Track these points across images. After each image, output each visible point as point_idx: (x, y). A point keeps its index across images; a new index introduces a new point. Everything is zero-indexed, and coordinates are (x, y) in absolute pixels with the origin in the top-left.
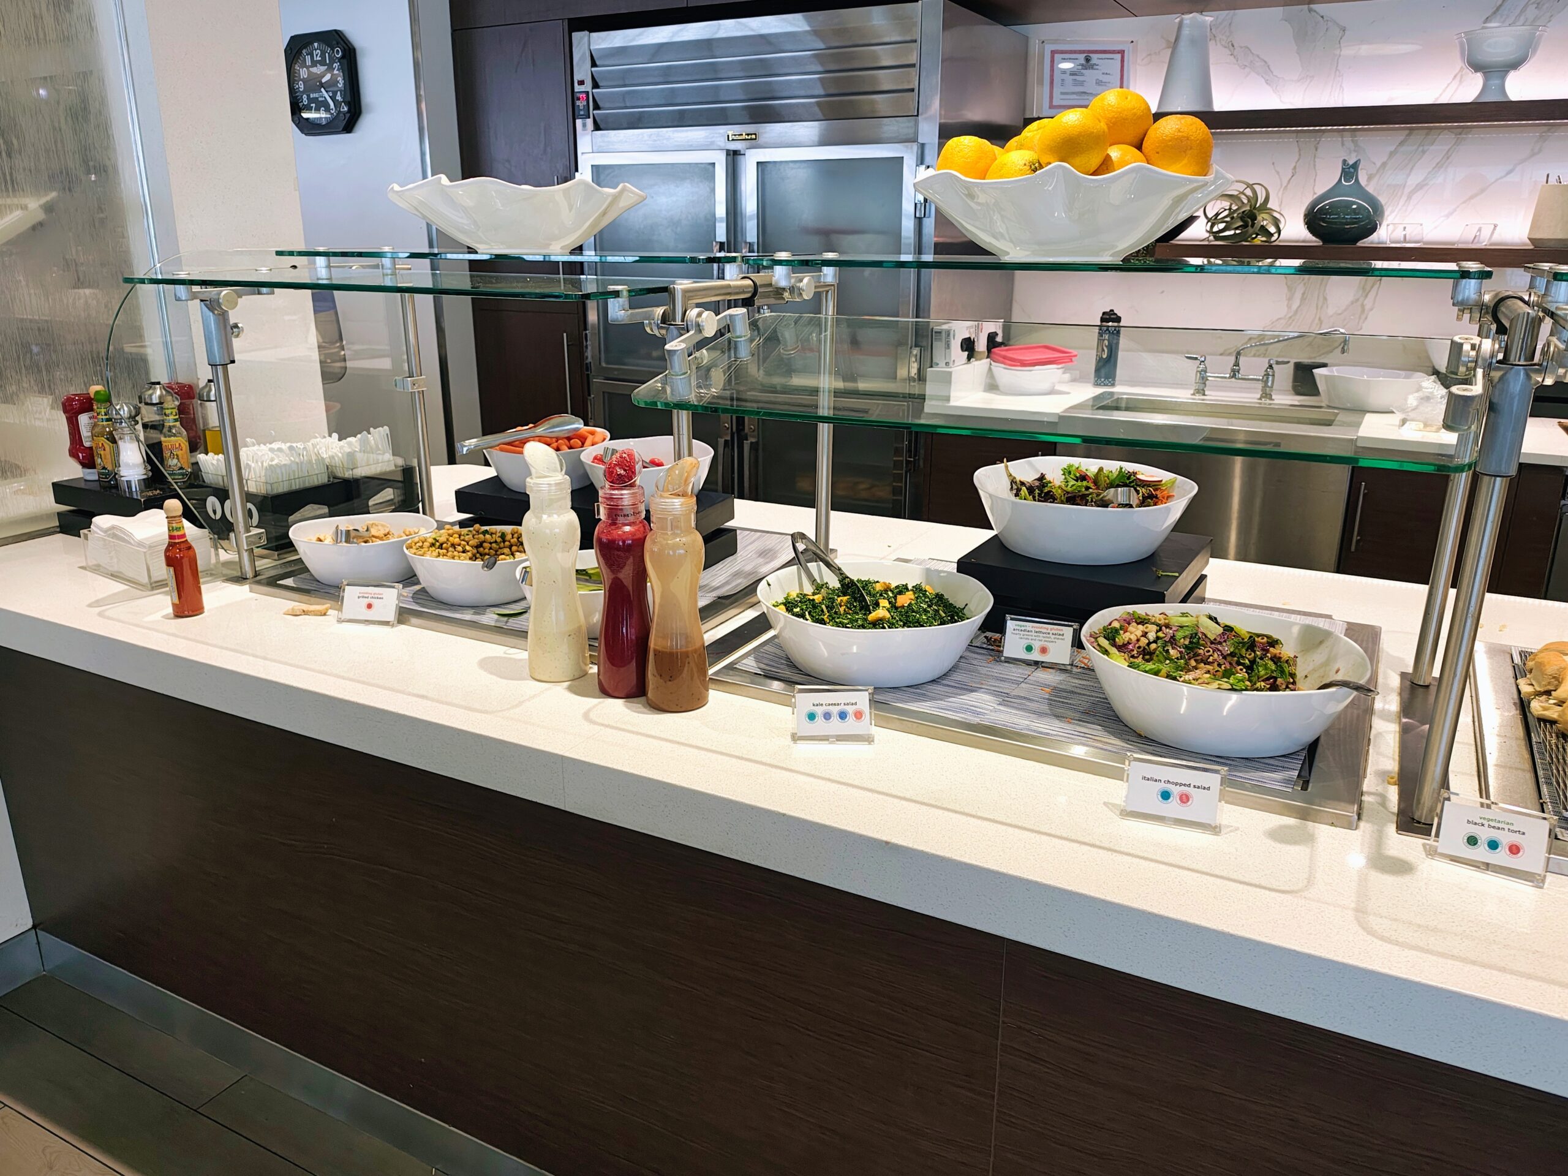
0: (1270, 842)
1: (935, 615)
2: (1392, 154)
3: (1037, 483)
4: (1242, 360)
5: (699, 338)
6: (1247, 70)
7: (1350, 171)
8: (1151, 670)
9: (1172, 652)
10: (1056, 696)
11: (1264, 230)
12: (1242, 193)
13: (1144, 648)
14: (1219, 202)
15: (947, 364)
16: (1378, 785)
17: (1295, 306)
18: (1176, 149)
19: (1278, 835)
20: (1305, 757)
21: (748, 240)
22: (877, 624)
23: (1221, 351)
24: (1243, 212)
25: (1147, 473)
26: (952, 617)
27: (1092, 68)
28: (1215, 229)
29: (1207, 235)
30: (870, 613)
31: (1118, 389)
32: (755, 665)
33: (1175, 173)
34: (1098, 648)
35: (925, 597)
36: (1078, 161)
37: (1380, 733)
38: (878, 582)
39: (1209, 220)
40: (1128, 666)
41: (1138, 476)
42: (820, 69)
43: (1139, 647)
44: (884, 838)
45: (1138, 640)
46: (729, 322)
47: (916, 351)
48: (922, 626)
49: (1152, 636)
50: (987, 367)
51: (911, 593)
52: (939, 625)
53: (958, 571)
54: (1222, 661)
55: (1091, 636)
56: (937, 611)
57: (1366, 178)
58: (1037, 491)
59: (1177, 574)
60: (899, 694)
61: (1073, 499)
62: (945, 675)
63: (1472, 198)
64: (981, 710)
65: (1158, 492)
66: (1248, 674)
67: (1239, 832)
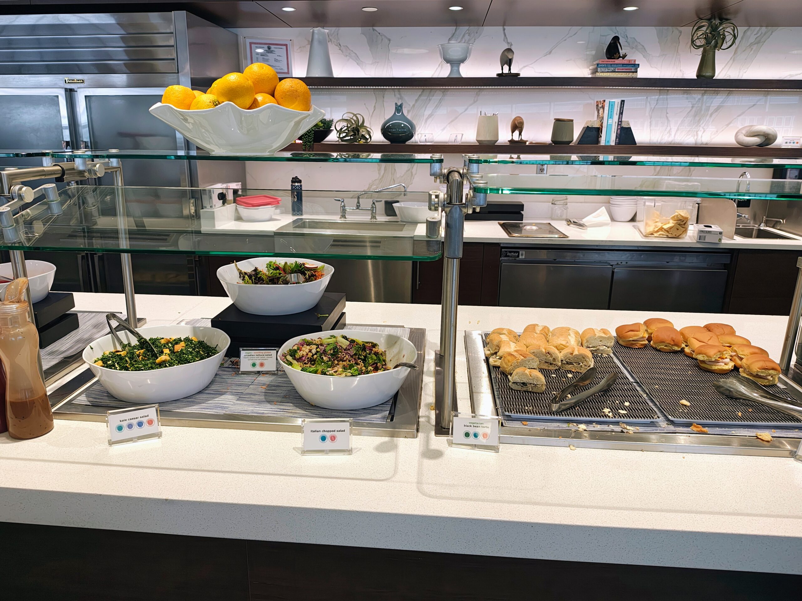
0: (377, 453)
1: (197, 354)
2: (417, 101)
3: (253, 273)
4: (360, 200)
5: (22, 203)
6: (348, 57)
7: (399, 108)
8: (313, 370)
9: (325, 358)
10: (269, 390)
11: (363, 137)
12: (352, 118)
13: (311, 358)
14: (342, 123)
15: (211, 207)
16: (426, 412)
17: (382, 174)
18: (292, 96)
19: (381, 449)
20: (392, 402)
21: (85, 140)
22: (162, 365)
23: (351, 196)
24: (353, 128)
25: (310, 263)
26: (208, 354)
27: (272, 53)
28: (341, 136)
29: (338, 139)
30: (158, 358)
31: (303, 217)
32: (86, 400)
33: (293, 109)
34: (286, 362)
35: (192, 344)
36: (238, 101)
37: (426, 384)
38: (163, 338)
39: (338, 131)
40: (301, 370)
41: (306, 266)
42: (123, 45)
43: (308, 358)
44: (164, 498)
45: (307, 354)
46: (44, 192)
47: (192, 201)
48: (189, 362)
49: (314, 351)
50: (235, 207)
51: (183, 342)
52: (200, 360)
53: (212, 326)
54: (351, 359)
55: (283, 356)
56: (199, 352)
57: (406, 112)
58: (253, 277)
59: (328, 315)
60: (178, 404)
61: (273, 280)
62: (207, 387)
63: (452, 121)
64: (226, 406)
65: (316, 273)
66: (364, 363)
67: (361, 451)
